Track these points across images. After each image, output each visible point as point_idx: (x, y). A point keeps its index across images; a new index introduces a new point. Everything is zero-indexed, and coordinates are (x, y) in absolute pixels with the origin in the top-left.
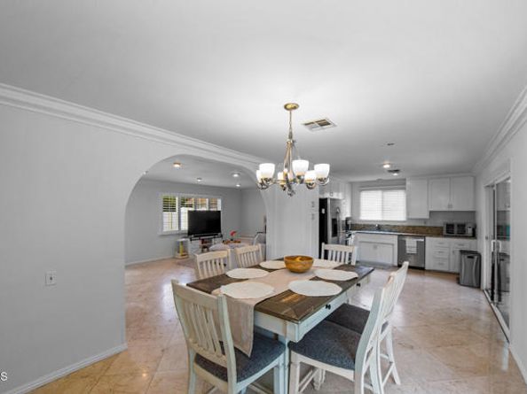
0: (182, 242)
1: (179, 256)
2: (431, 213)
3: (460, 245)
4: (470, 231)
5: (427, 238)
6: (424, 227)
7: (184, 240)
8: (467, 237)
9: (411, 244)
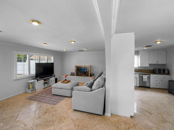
0: (31, 83)
1: (29, 91)
2: (150, 64)
3: (164, 77)
4: (167, 72)
5: (151, 75)
6: (145, 70)
7: (33, 81)
8: (166, 74)
9: (145, 77)
